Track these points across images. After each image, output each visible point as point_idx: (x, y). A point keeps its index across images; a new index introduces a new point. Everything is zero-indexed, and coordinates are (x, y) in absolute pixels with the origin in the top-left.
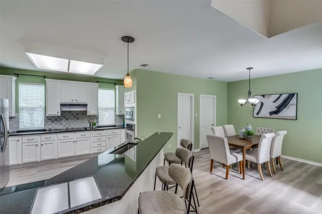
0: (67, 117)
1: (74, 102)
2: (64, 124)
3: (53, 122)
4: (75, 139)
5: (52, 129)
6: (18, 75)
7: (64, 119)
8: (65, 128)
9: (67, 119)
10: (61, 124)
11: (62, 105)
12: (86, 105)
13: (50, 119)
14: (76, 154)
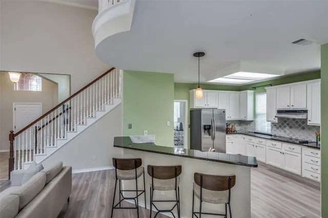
0: (290, 125)
1: (291, 108)
2: (288, 132)
3: (277, 128)
4: (283, 151)
5: (277, 135)
6: (255, 88)
7: (288, 127)
8: (288, 137)
9: (291, 127)
10: (285, 132)
11: (279, 112)
12: (306, 111)
13: (275, 125)
14: (284, 169)
